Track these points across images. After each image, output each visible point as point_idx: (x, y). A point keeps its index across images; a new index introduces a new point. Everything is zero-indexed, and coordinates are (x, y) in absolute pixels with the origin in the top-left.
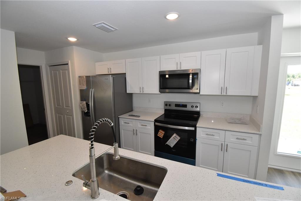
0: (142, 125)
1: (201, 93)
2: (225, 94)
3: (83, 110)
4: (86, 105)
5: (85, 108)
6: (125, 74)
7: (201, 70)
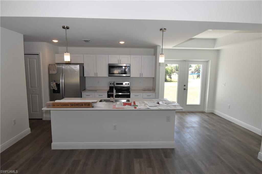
0: (99, 95)
1: (131, 77)
2: (142, 77)
3: (54, 88)
4: (55, 85)
5: (55, 87)
6: (83, 64)
7: (131, 64)
